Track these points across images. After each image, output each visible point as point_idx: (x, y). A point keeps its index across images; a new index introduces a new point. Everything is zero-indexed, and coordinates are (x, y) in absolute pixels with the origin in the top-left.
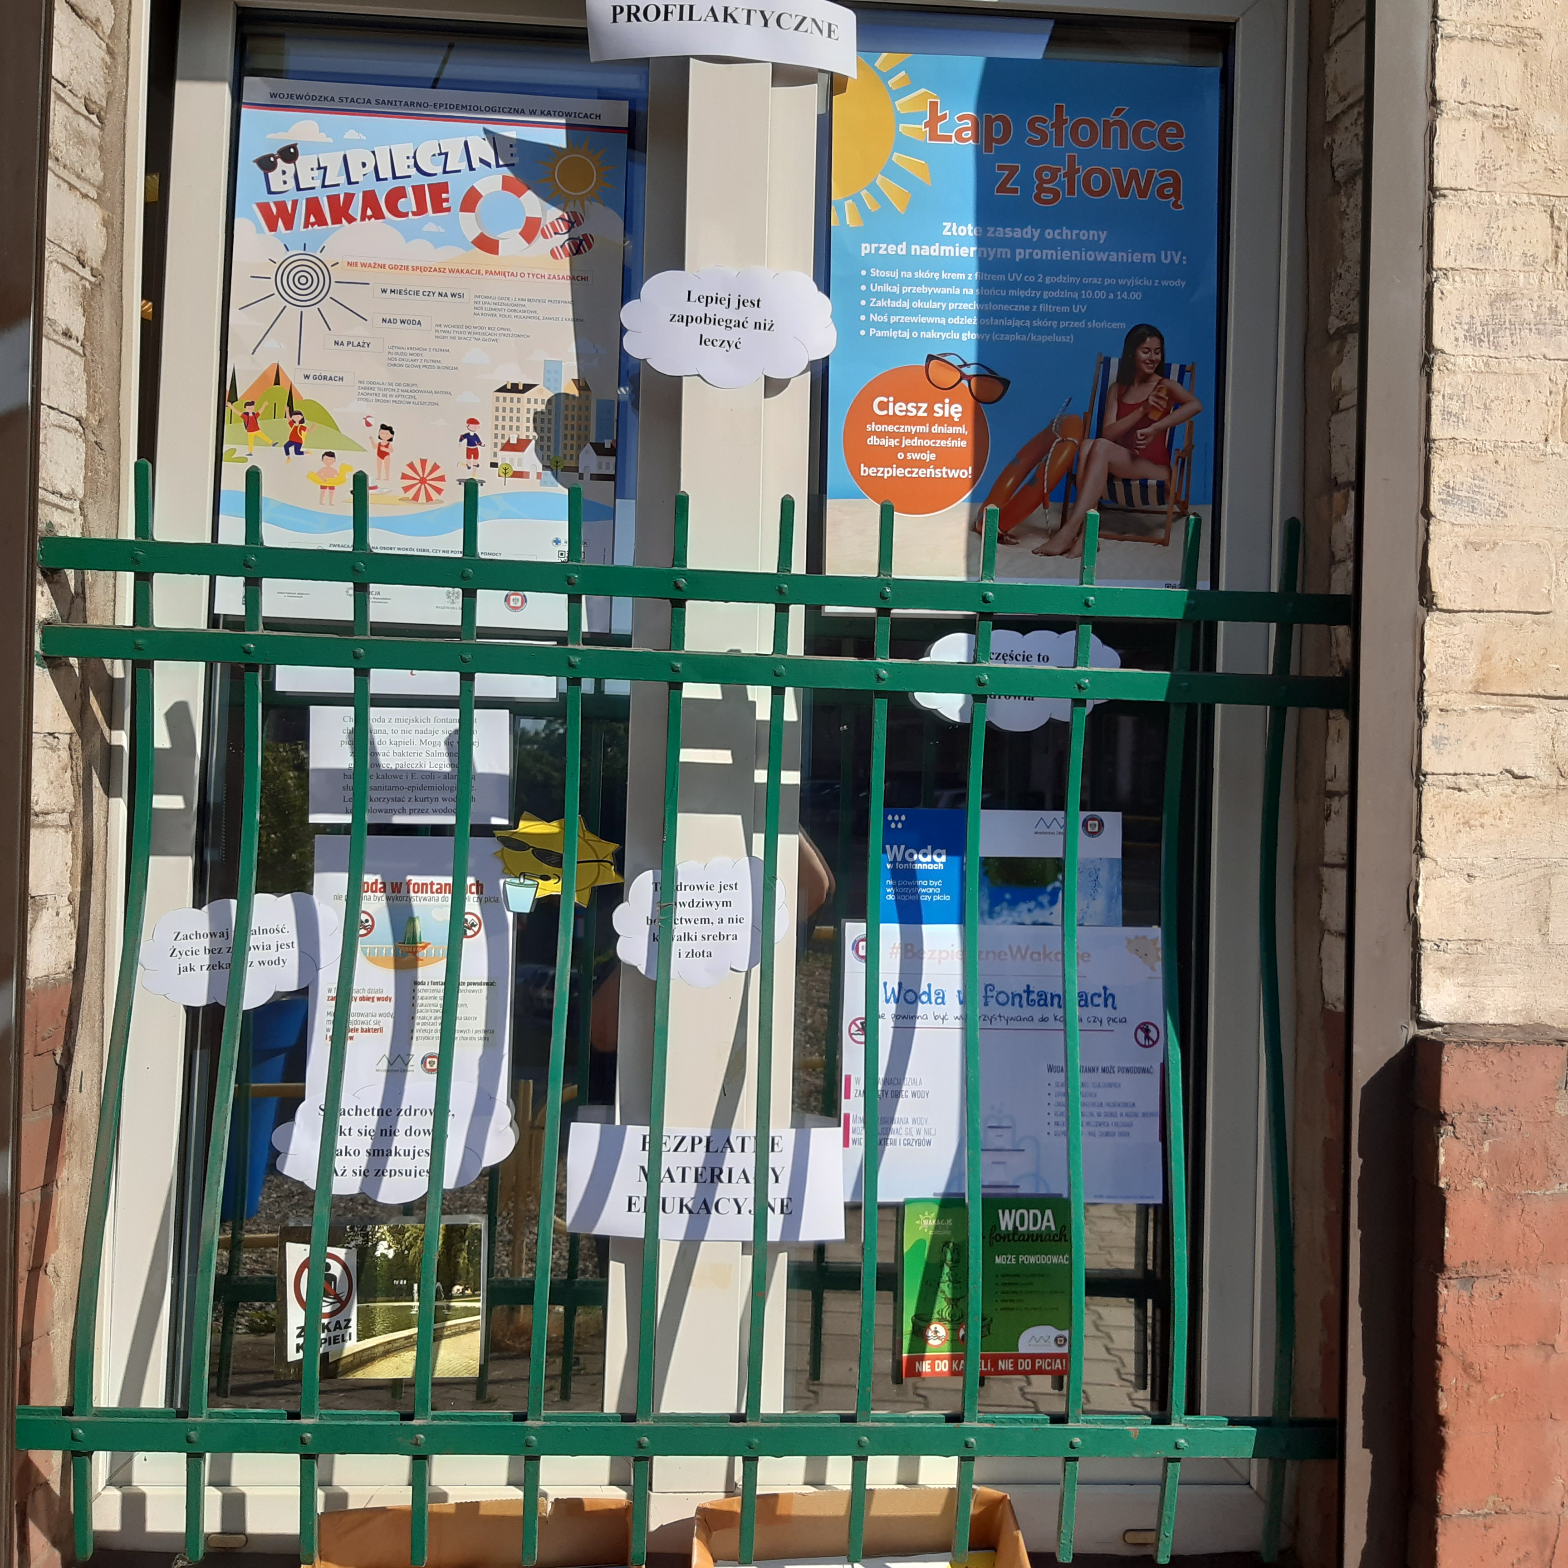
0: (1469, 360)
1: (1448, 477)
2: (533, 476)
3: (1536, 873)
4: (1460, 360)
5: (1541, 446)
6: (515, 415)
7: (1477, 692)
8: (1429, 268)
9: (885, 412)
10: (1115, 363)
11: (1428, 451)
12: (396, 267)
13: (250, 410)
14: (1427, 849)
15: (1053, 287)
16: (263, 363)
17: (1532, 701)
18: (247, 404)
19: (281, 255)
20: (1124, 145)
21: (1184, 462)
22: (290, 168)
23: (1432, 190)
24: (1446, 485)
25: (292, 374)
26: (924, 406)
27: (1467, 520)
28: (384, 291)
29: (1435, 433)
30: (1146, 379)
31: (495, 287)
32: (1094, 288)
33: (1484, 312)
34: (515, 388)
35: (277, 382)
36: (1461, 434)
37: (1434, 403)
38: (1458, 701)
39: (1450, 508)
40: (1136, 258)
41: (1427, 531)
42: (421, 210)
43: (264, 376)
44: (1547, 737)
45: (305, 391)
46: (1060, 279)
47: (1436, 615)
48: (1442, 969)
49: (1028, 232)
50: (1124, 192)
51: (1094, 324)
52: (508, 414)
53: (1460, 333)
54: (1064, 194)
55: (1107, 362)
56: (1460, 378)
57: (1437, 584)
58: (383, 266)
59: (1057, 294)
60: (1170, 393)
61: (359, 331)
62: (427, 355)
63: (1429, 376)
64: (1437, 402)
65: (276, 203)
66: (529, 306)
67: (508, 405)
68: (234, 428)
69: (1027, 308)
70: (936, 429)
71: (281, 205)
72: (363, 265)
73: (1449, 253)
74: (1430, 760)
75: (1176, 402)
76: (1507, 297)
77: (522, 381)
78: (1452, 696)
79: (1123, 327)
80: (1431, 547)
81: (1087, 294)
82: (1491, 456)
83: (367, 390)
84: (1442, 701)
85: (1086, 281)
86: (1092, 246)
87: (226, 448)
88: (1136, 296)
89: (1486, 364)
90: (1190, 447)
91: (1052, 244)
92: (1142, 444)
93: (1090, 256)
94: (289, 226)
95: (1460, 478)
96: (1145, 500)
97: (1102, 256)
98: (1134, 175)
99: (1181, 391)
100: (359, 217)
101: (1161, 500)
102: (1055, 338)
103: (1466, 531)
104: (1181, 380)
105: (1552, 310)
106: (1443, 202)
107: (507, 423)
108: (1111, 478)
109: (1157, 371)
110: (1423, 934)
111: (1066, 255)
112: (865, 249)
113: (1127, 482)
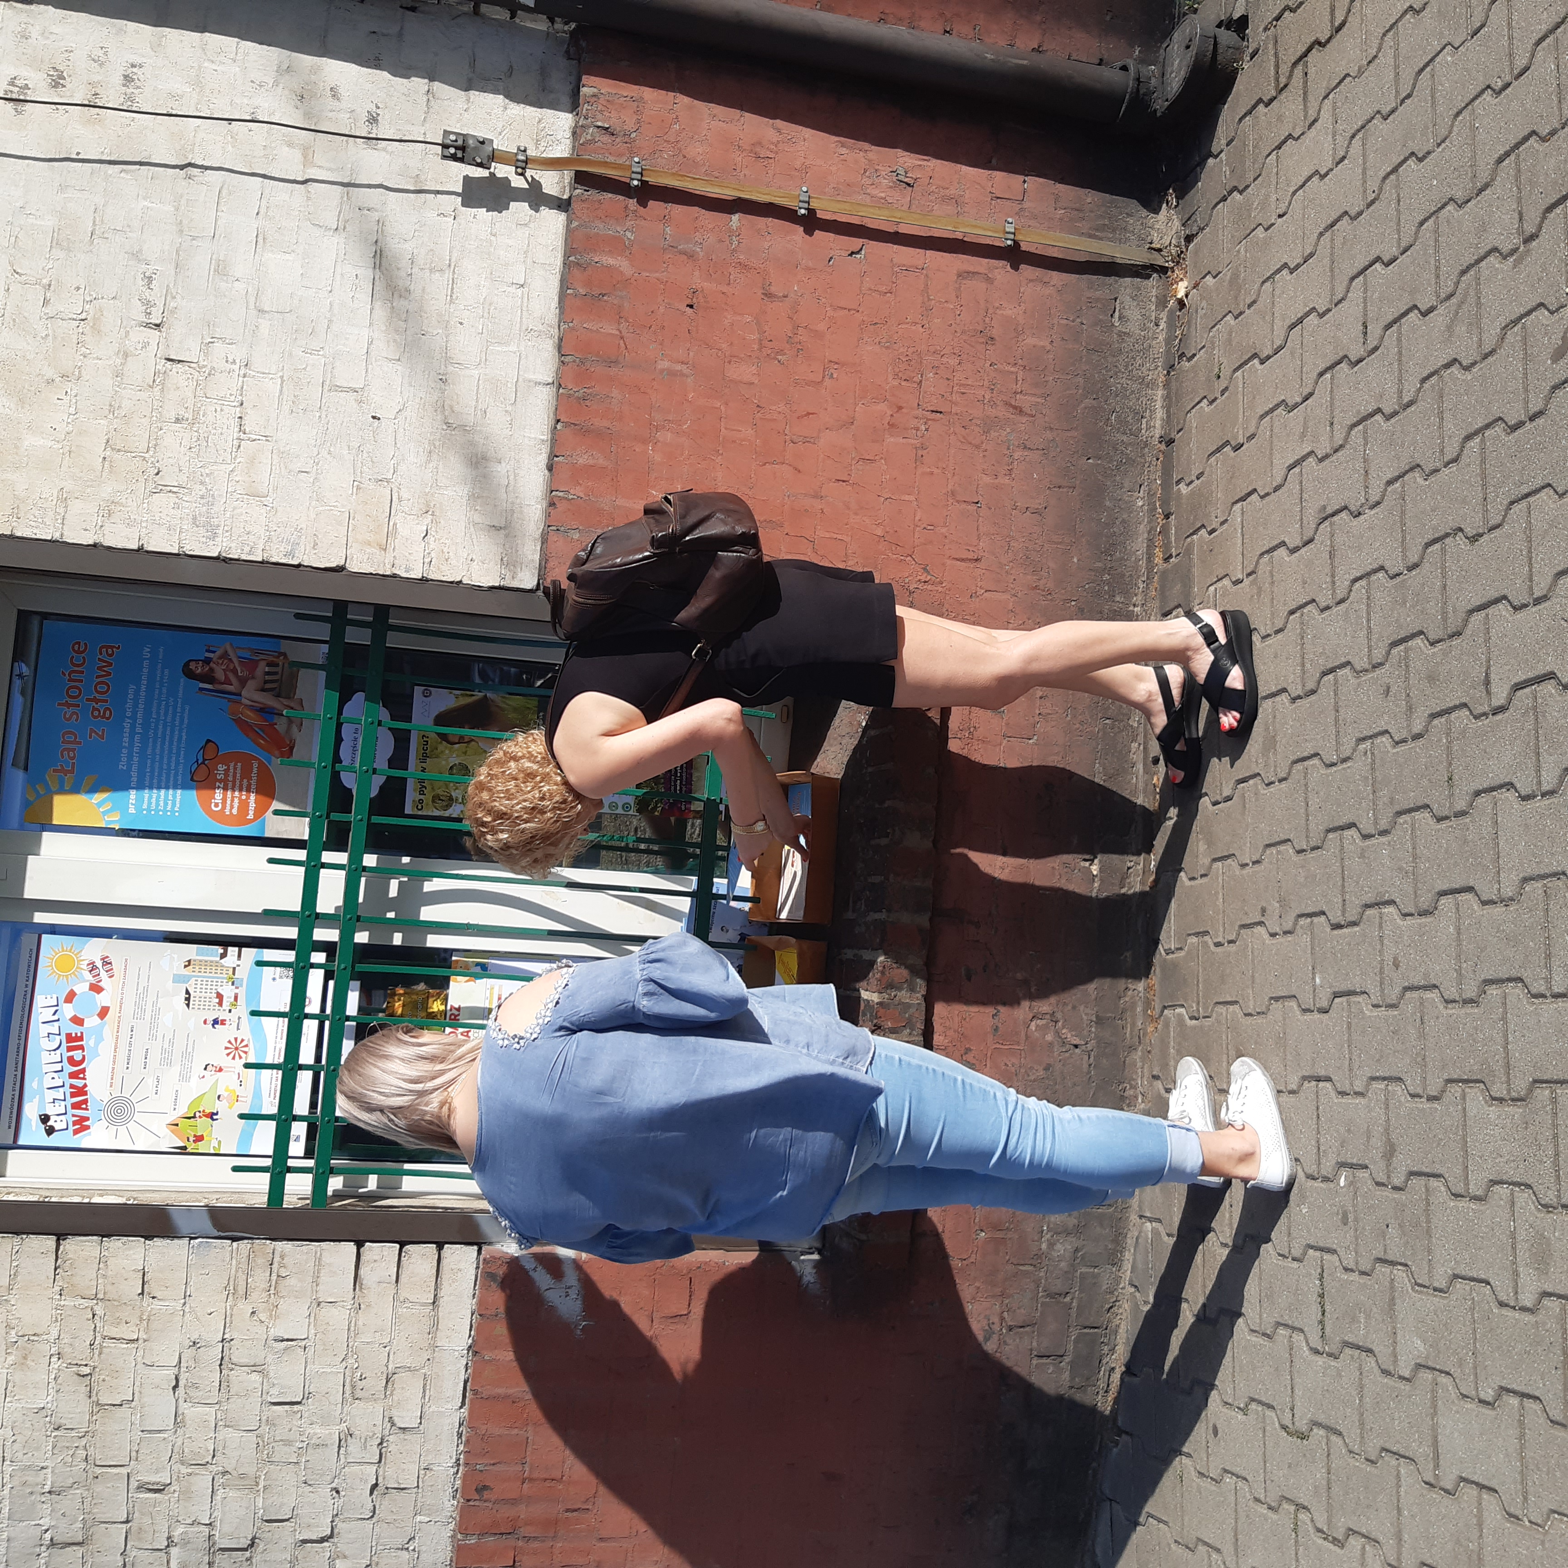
0: (225, 540)
1: (281, 555)
2: (237, 991)
3: (472, 529)
4: (224, 544)
5: (268, 508)
6: (202, 999)
7: (385, 550)
8: (178, 555)
9: (220, 805)
10: (202, 685)
11: (268, 562)
12: (114, 1062)
13: (192, 1139)
14: (458, 580)
15: (158, 713)
16: (165, 1132)
17: (391, 524)
18: (188, 1140)
19: (104, 1123)
20: (82, 672)
21: (257, 652)
22: (53, 1119)
23: (140, 550)
24: (285, 555)
25: (172, 1117)
26: (218, 784)
27: (303, 547)
28: (128, 1068)
29: (260, 559)
30: (212, 670)
31: (129, 1008)
32: (160, 693)
33: (202, 531)
34: (188, 999)
35: (177, 1125)
36: (261, 547)
37: (245, 558)
38: (389, 559)
39: (296, 555)
40: (145, 670)
41: (307, 566)
42: (82, 1048)
43: (172, 1131)
44: (409, 517)
45: (183, 1110)
46: (154, 710)
47: (347, 565)
48: (513, 578)
49: (127, 725)
50: (109, 674)
51: (180, 695)
52: (202, 1003)
53: (212, 543)
54: (107, 705)
55: (201, 689)
56: (233, 545)
57: (333, 565)
58: (113, 1069)
59: (162, 712)
60: (220, 658)
61: (150, 1082)
62: (166, 1046)
63: (231, 559)
64: (244, 557)
65: (74, 1125)
66: (141, 990)
67: (197, 1003)
68: (202, 1147)
69: (169, 728)
70: (230, 778)
71: (75, 1123)
72: (112, 1079)
73: (171, 545)
74: (416, 574)
75: (225, 655)
76: (195, 518)
77: (183, 995)
78: (386, 561)
79: (183, 680)
80: (315, 566)
81: (164, 697)
82: (272, 533)
83: (184, 1077)
84: (388, 566)
85: (156, 696)
86: (137, 692)
87: (212, 1151)
88: (166, 672)
89: (227, 531)
90: (250, 649)
91: (135, 713)
92: (246, 673)
93: (142, 694)
94: (87, 1119)
95: (282, 549)
96: (275, 673)
97: (143, 688)
98: (99, 668)
99: (218, 653)
100: (84, 1081)
101: (277, 665)
102: (186, 715)
103: (308, 548)
104: (214, 652)
105: (202, 497)
106: (145, 546)
107: (207, 1003)
108: (263, 690)
109: (208, 664)
110: (497, 584)
111: (141, 706)
112: (132, 810)
113: (266, 682)
